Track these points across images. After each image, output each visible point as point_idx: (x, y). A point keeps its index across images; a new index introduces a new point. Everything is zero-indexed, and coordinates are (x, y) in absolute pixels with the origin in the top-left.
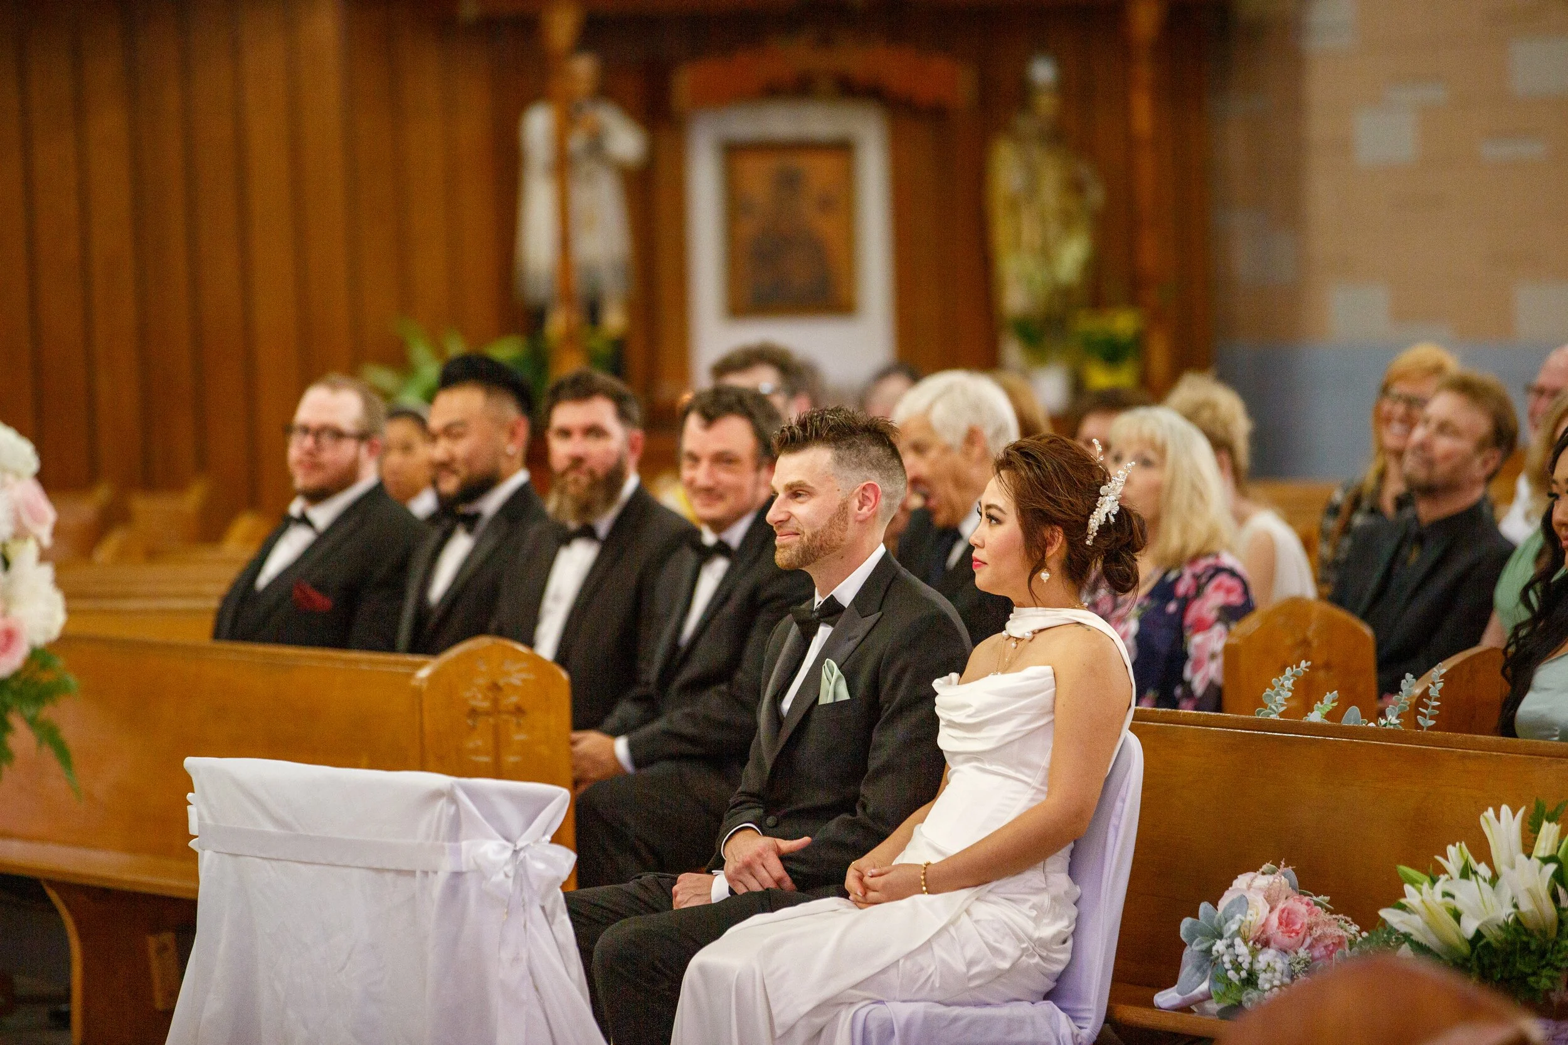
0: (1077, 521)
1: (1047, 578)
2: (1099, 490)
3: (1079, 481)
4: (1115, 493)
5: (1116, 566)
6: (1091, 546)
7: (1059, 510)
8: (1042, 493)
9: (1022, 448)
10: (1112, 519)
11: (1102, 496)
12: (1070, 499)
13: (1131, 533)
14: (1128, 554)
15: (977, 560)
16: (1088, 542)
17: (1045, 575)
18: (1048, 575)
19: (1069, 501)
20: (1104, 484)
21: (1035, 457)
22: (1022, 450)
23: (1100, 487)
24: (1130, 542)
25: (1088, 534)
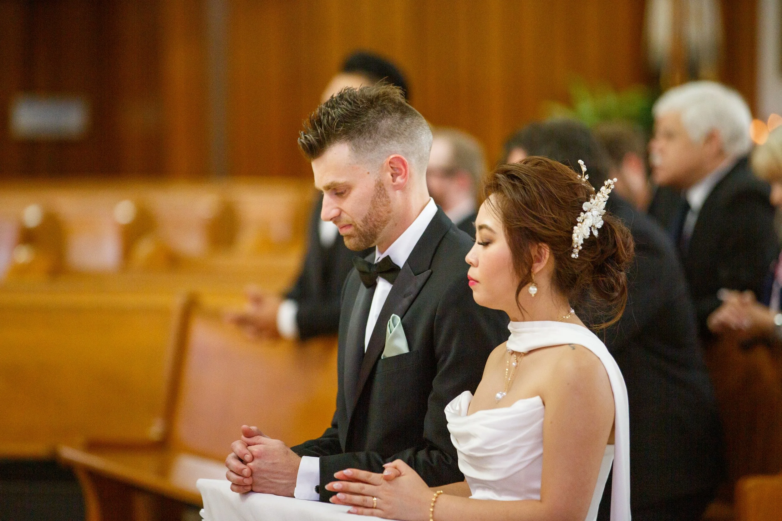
0: (560, 237)
1: (535, 292)
2: (582, 206)
3: (562, 199)
4: (598, 209)
5: (602, 277)
6: (577, 259)
7: (543, 227)
8: (526, 211)
9: (509, 171)
10: (596, 233)
11: (585, 212)
12: (554, 216)
13: (615, 245)
14: (613, 265)
15: (472, 279)
16: (573, 256)
17: (533, 290)
18: (536, 289)
19: (553, 218)
20: (588, 200)
21: (519, 179)
22: (508, 173)
23: (583, 203)
24: (614, 254)
25: (573, 248)
